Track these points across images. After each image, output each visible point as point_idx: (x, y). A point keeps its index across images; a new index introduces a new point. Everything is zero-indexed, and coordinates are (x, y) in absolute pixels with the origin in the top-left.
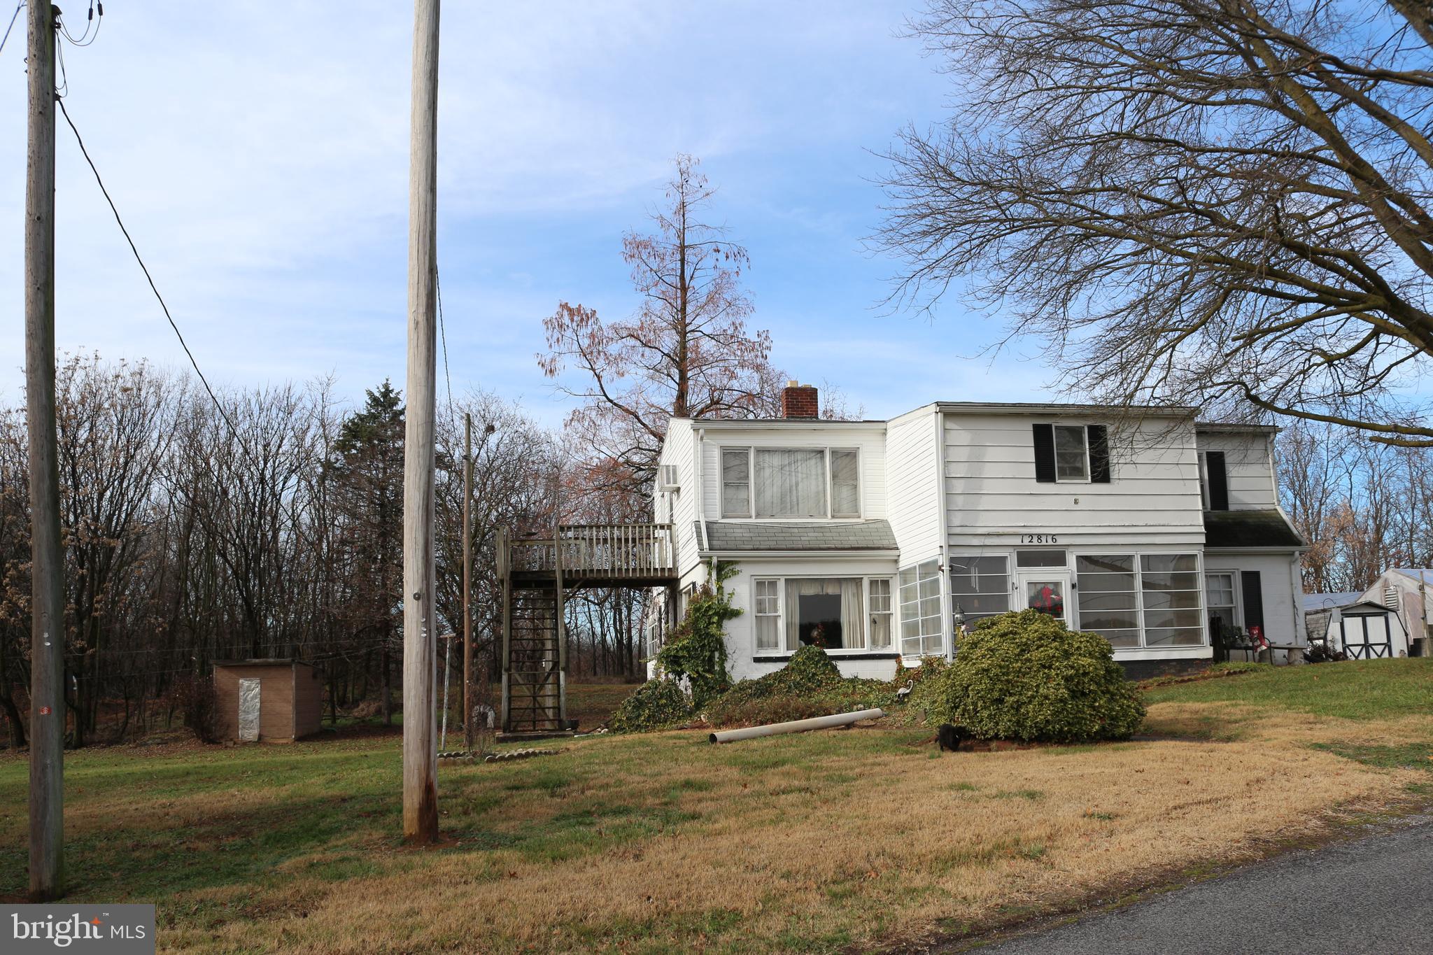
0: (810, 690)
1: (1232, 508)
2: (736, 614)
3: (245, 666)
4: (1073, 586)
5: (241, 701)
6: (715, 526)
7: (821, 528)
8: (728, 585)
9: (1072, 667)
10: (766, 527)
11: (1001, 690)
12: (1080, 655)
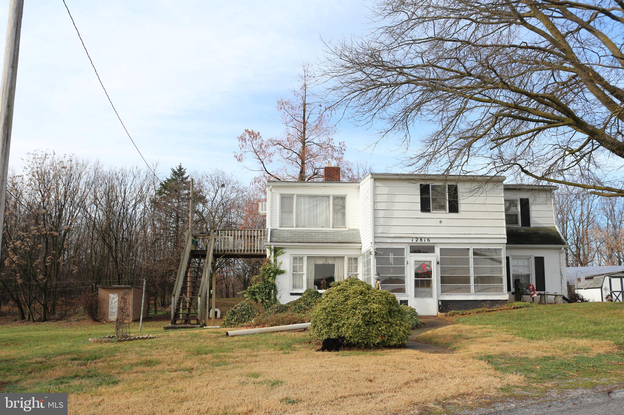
0: (305, 309)
1: (532, 225)
2: (282, 272)
3: (111, 288)
4: (438, 263)
5: (110, 303)
6: (275, 231)
7: (326, 233)
8: (279, 259)
9: (367, 309)
10: (299, 232)
11: (331, 319)
12: (374, 302)
